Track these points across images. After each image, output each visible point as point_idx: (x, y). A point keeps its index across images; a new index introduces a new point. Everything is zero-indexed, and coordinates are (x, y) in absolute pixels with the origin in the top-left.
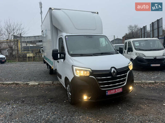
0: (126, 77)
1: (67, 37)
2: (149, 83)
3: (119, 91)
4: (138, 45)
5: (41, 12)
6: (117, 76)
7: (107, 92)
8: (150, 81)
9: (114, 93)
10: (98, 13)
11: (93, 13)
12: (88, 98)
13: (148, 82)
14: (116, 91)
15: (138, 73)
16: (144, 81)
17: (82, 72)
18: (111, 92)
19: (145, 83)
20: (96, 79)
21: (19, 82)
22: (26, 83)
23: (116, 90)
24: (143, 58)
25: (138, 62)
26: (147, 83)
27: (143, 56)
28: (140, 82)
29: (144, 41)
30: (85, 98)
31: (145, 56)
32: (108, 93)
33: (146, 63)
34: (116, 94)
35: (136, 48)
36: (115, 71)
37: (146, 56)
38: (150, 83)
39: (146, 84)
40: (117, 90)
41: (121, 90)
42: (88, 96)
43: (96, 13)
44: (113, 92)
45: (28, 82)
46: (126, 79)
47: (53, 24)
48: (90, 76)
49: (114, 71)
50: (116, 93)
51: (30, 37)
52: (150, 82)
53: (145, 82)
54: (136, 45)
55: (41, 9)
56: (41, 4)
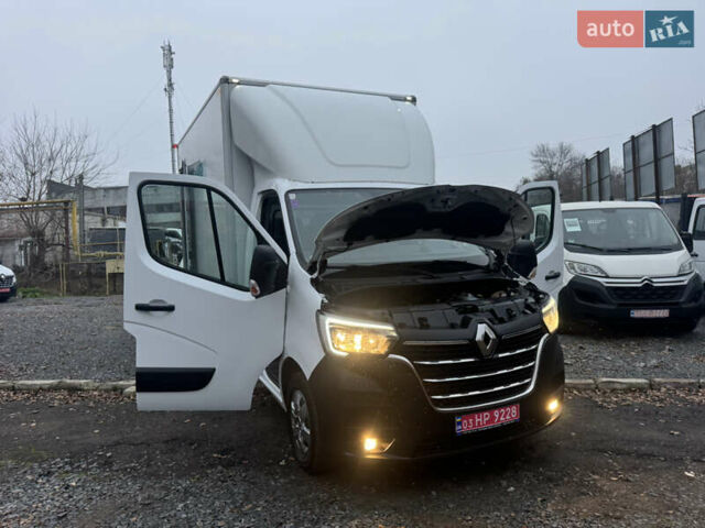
0: (535, 360)
1: (292, 196)
2: (624, 386)
3: (505, 416)
4: (578, 229)
5: (170, 85)
6: (500, 355)
7: (460, 423)
8: (628, 377)
9: (485, 427)
10: (414, 100)
11: (394, 98)
12: (384, 445)
13: (621, 383)
14: (493, 418)
15: (581, 348)
16: (605, 379)
17: (358, 338)
18: (474, 422)
19: (612, 386)
20: (415, 365)
21: (83, 381)
22: (110, 384)
23: (496, 414)
24: (599, 282)
25: (577, 299)
26: (618, 386)
27: (599, 274)
28: (591, 381)
29: (600, 212)
30: (371, 444)
31: (607, 277)
32: (464, 427)
33: (611, 303)
34: (495, 430)
35: (570, 241)
36: (492, 336)
37: (610, 273)
38: (630, 389)
39: (613, 390)
40: (500, 414)
41: (513, 413)
42: (384, 437)
43: (405, 100)
44: (482, 422)
45: (121, 383)
46: (533, 367)
47: (237, 142)
48: (391, 356)
49: (486, 336)
50: (496, 424)
51: (120, 192)
52: (631, 384)
53: (610, 382)
54: (569, 229)
55: (169, 73)
56: (168, 52)
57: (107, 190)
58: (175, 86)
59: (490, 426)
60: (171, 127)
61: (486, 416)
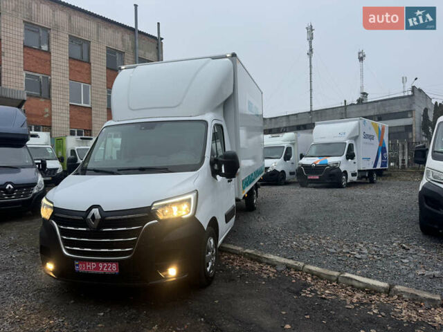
2: (361, 285)
3: (107, 268)
5: (311, 50)
6: (104, 229)
7: (77, 265)
9: (93, 271)
11: (214, 58)
13: (359, 281)
14: (98, 268)
18: (86, 267)
19: (350, 282)
20: (59, 228)
23: (101, 265)
32: (80, 268)
34: (98, 275)
40: (103, 267)
41: (114, 268)
44: (90, 268)
48: (51, 220)
50: (100, 272)
53: (348, 278)
55: (311, 42)
56: (310, 29)
57: (271, 119)
58: (313, 51)
59: (96, 272)
60: (311, 77)
61: (94, 265)
